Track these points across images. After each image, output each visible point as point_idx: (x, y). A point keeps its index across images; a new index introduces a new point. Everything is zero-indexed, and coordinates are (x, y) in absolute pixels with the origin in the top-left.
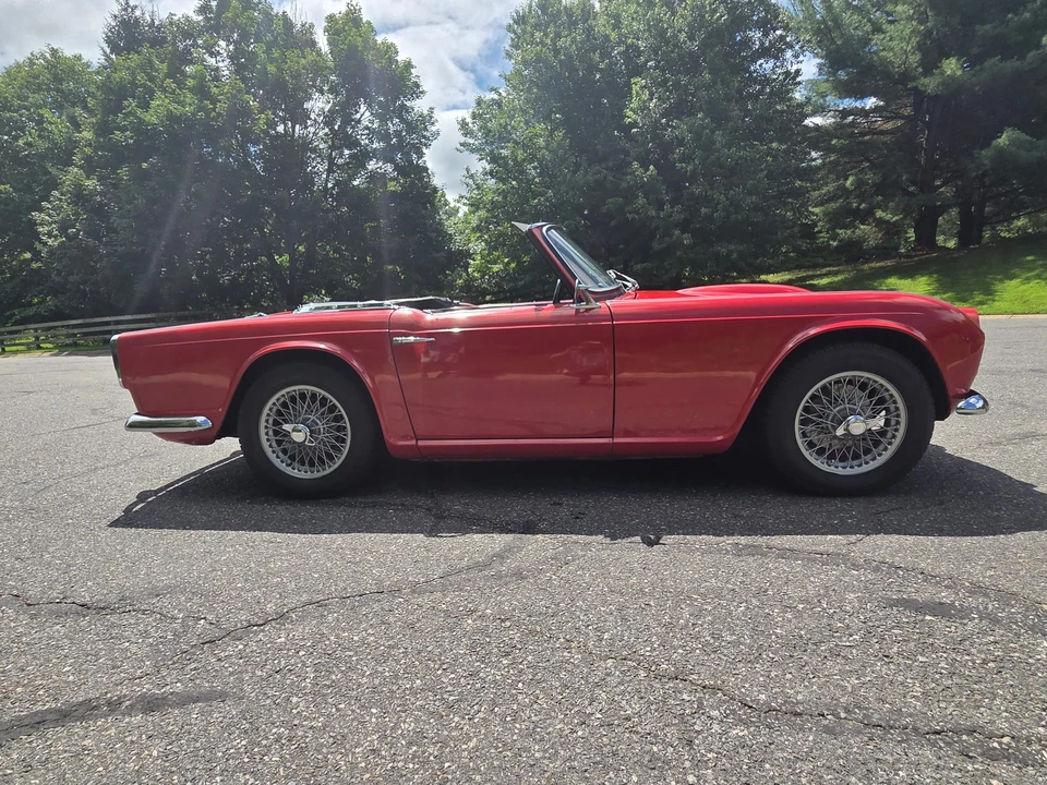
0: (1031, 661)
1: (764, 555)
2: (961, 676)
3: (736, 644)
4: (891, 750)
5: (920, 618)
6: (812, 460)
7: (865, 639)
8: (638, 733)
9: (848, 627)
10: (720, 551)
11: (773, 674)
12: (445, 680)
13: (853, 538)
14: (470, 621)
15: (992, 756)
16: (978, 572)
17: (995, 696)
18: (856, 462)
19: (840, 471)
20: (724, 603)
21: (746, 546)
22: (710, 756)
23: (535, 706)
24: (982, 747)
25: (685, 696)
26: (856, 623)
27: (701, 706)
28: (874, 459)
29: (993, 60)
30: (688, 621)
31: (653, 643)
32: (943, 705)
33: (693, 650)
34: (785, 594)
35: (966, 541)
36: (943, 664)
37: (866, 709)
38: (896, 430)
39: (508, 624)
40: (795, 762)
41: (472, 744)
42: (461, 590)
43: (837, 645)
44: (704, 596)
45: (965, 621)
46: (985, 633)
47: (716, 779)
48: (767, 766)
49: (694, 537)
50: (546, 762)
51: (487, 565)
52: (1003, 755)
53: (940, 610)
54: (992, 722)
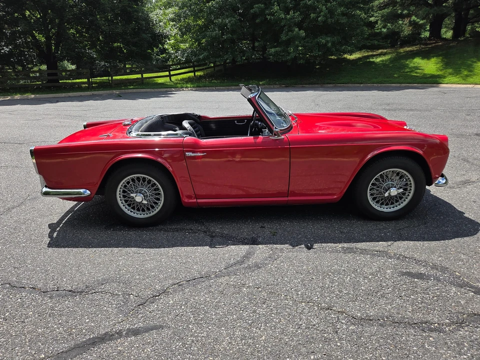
0: (448, 296)
1: (355, 252)
2: (425, 303)
3: (348, 294)
4: (401, 331)
5: (413, 280)
6: (373, 205)
7: (393, 290)
8: (319, 330)
9: (387, 285)
10: (337, 251)
11: (362, 306)
12: (245, 315)
13: (389, 243)
14: (245, 289)
15: (431, 330)
16: (436, 259)
17: (435, 309)
18: (392, 206)
19: (385, 210)
20: (341, 276)
21: (348, 248)
22: (344, 336)
23: (281, 323)
24: (428, 328)
25: (332, 316)
26: (390, 283)
27: (338, 319)
28: (399, 205)
30: (329, 285)
31: (318, 295)
32: (418, 314)
33: (333, 297)
34: (364, 271)
35: (434, 243)
36: (419, 299)
37: (393, 317)
38: (410, 193)
39: (260, 289)
40: (371, 336)
41: (263, 338)
42: (236, 275)
43: (384, 293)
44: (333, 273)
45: (428, 281)
46: (435, 286)
47: (346, 344)
48: (362, 338)
49: (325, 245)
50: (291, 342)
51: (242, 262)
52: (435, 330)
53: (420, 276)
54: (432, 319)
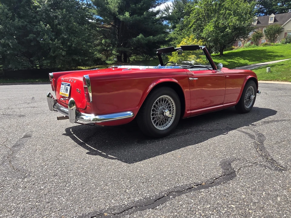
29: (136, 15)
